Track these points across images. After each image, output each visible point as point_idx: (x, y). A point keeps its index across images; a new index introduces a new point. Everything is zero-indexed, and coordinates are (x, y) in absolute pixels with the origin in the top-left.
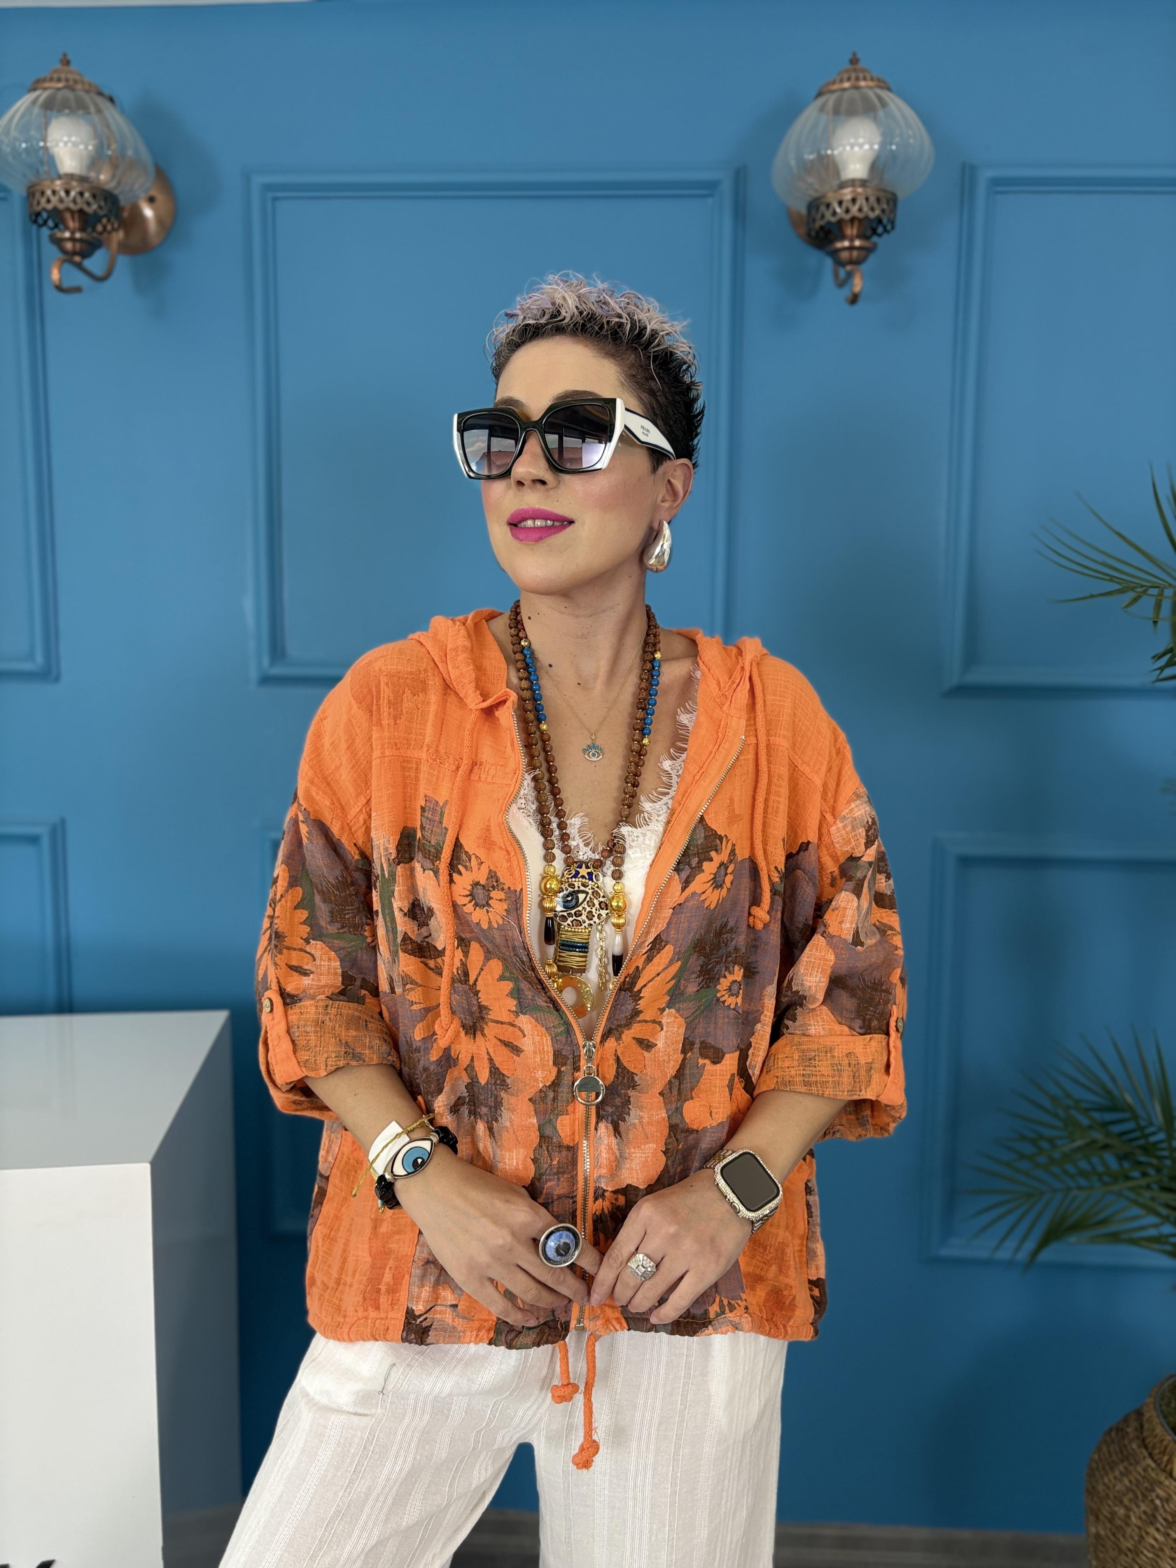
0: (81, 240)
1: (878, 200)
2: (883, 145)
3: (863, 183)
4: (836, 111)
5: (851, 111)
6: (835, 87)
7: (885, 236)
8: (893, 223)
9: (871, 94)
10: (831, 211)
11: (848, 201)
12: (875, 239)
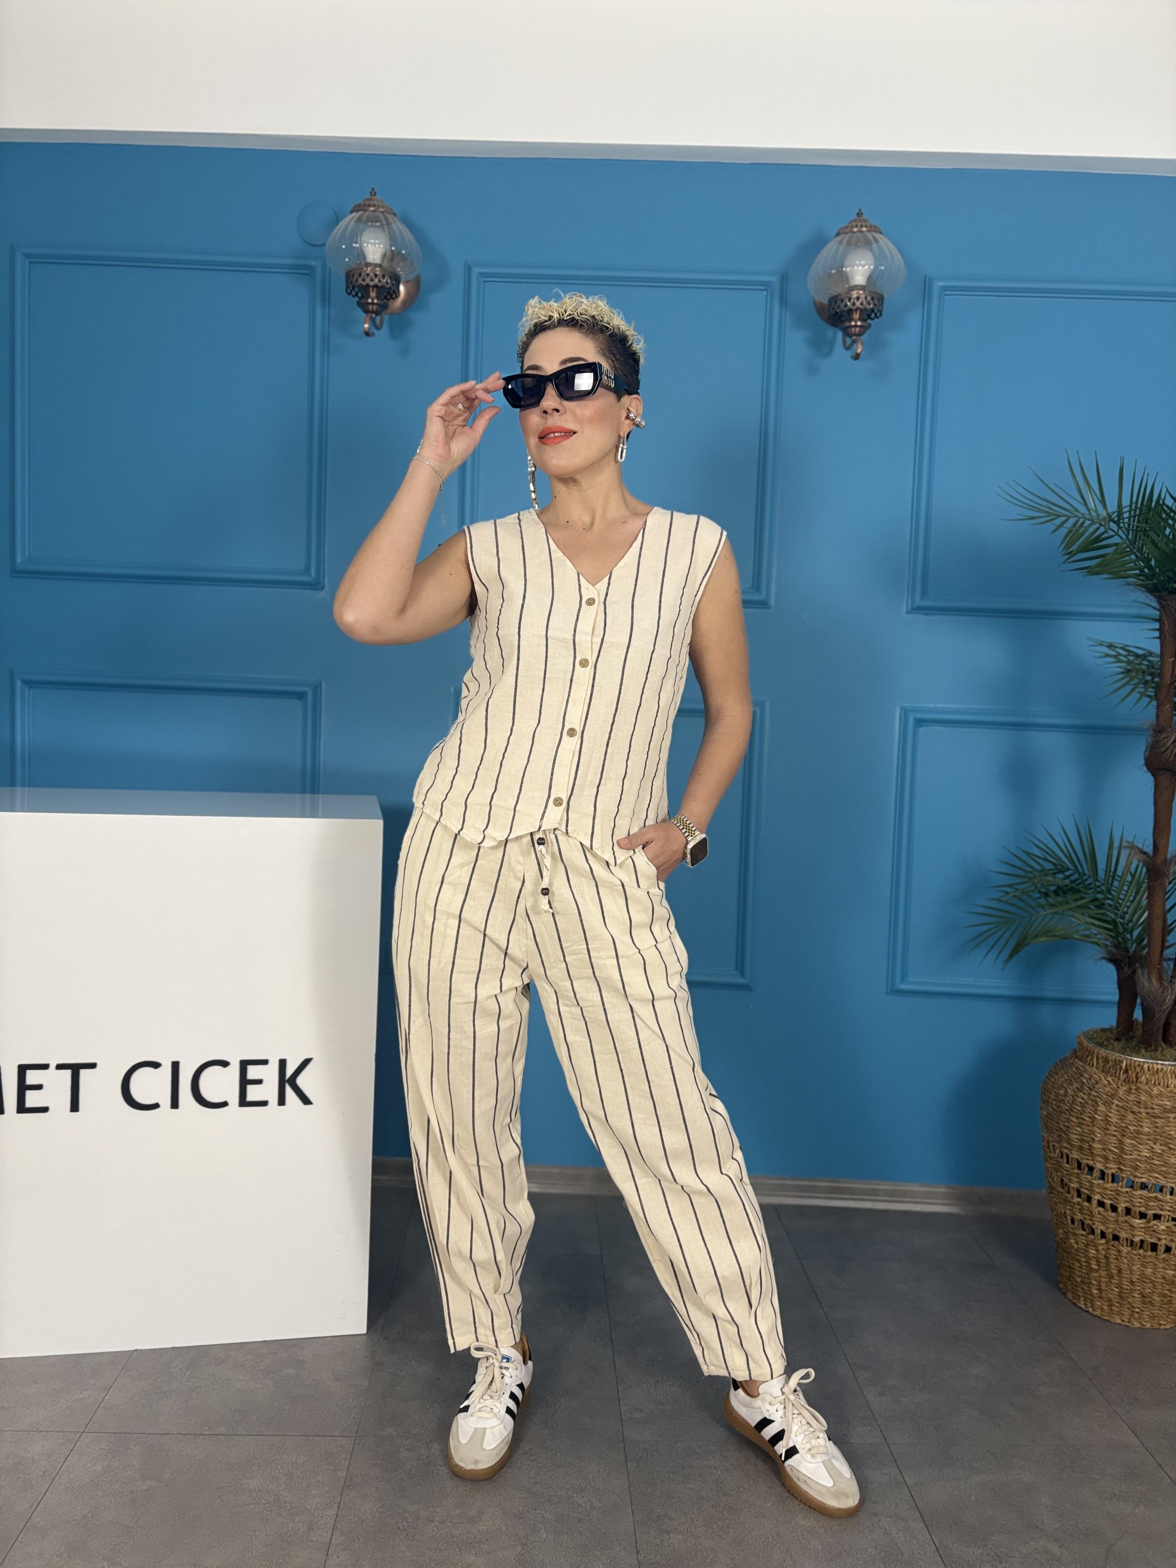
0: (377, 304)
1: (873, 299)
2: (876, 266)
3: (862, 288)
4: (849, 244)
5: (857, 246)
6: (847, 230)
7: (876, 319)
8: (881, 312)
9: (869, 235)
10: (844, 303)
11: (854, 298)
12: (869, 321)
